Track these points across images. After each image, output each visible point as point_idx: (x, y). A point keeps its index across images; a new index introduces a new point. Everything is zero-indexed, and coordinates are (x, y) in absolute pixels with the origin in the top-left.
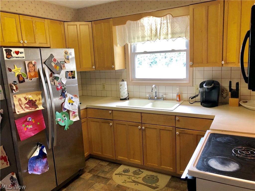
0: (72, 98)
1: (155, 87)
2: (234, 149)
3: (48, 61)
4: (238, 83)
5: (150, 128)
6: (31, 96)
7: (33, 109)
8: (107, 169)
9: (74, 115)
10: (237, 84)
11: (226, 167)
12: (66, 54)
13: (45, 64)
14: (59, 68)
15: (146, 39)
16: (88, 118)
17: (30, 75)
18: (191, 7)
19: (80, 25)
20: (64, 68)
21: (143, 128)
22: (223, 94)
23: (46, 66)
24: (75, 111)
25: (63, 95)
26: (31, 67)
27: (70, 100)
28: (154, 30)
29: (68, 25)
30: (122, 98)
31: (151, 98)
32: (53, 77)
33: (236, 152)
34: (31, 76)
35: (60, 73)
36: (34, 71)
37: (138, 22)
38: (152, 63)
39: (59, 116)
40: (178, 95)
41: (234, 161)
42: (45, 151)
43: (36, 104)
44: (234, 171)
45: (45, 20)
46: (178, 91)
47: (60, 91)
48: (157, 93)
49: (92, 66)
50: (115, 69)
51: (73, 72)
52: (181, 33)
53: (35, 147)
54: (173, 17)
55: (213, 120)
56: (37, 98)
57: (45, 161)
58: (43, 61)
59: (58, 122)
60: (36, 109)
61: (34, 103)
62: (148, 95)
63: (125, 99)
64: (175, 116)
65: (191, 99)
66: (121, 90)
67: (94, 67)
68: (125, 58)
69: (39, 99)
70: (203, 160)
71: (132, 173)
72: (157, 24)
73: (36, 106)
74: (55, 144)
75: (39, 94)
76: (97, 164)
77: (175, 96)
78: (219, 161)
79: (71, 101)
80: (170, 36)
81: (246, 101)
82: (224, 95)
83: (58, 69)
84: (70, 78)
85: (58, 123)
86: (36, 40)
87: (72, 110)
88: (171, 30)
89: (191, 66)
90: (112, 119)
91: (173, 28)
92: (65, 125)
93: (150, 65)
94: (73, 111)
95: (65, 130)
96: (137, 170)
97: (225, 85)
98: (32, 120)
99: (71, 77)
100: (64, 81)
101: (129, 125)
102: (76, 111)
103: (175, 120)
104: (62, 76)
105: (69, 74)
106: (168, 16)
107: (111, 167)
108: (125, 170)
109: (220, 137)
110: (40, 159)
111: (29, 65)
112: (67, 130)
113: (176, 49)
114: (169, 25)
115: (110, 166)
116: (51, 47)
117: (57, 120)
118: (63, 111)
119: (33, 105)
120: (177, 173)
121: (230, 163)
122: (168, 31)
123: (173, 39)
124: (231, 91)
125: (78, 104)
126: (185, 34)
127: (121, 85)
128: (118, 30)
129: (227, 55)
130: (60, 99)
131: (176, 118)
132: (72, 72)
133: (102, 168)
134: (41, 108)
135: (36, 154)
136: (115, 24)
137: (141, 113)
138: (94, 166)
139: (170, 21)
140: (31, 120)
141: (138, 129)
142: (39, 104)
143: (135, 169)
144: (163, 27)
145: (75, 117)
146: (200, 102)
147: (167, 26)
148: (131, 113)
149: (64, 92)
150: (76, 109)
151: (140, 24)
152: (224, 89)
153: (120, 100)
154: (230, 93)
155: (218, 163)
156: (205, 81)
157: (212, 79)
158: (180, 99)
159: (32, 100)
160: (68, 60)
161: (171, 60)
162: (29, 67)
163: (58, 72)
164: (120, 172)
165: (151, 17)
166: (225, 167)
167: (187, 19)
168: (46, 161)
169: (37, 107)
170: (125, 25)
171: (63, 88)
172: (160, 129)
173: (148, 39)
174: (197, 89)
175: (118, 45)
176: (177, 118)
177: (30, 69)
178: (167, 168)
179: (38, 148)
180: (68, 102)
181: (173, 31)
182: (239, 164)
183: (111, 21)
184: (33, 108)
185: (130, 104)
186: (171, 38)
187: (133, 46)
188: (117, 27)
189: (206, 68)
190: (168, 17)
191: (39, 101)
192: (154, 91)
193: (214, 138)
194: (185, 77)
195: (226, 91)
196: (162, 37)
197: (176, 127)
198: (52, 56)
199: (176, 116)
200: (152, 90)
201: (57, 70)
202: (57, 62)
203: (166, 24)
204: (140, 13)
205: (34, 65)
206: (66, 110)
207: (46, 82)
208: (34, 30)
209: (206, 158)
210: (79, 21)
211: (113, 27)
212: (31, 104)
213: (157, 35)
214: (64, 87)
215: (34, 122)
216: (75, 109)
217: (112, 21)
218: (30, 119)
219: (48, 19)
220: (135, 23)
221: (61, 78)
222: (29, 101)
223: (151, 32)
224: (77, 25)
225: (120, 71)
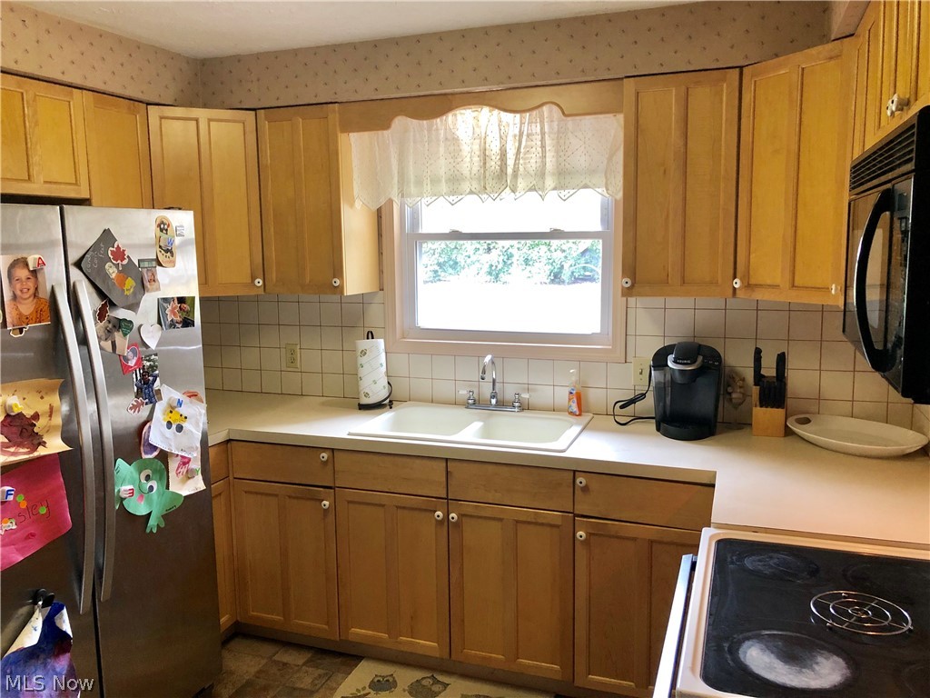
0: (180, 403)
1: (493, 363)
2: (814, 599)
3: (92, 257)
4: (784, 353)
5: (481, 517)
6: (15, 397)
7: (22, 450)
8: (305, 679)
9: (184, 470)
10: (781, 359)
11: (804, 670)
12: (161, 230)
13: (81, 269)
14: (134, 284)
15: (466, 186)
16: (231, 478)
17: (15, 313)
18: (630, 85)
19: (210, 120)
20: (155, 285)
21: (453, 518)
22: (730, 394)
23: (84, 277)
24: (190, 456)
25: (147, 392)
26: (24, 279)
27: (171, 412)
28: (493, 158)
29: (161, 118)
30: (365, 401)
31: (476, 403)
32: (109, 322)
33: (822, 608)
34: (20, 315)
35: (138, 304)
36: (35, 295)
37: (437, 124)
38: (439, 264)
39: (128, 477)
40: (574, 392)
41: (826, 645)
42: (66, 625)
43: (36, 430)
44: (835, 686)
45: (71, 93)
46: (574, 379)
47: (134, 376)
48: (497, 385)
49: (253, 279)
50: (342, 292)
51: (189, 302)
52: (592, 172)
53: (24, 610)
54: (563, 113)
55: (713, 486)
56: (42, 407)
57: (62, 663)
58: (73, 257)
59: (122, 499)
60: (35, 449)
61: (30, 428)
62: (463, 392)
63: (378, 406)
64: (572, 473)
65: (622, 407)
66: (362, 372)
67: (259, 282)
68: (380, 253)
69: (51, 408)
70: (719, 649)
71: (404, 690)
72: (504, 138)
73: (36, 440)
74: (104, 594)
75: (50, 390)
76: (264, 662)
77: (562, 396)
78: (775, 649)
79: (174, 418)
80: (550, 182)
81: (807, 416)
82: (734, 396)
83: (132, 290)
84: (173, 325)
85: (122, 505)
86: (34, 171)
87: (177, 453)
88: (554, 160)
89: (628, 292)
90: (331, 485)
91: (562, 154)
92: (150, 514)
93: (436, 272)
94: (183, 454)
95: (148, 531)
96: (425, 678)
97: (739, 360)
98: (14, 498)
99: (179, 319)
100: (152, 337)
101: (397, 507)
102: (195, 455)
103: (572, 485)
104: (145, 317)
105: (170, 308)
106: (545, 109)
107: (320, 671)
108: (378, 681)
109: (754, 555)
110: (42, 656)
111: (13, 271)
112: (155, 531)
113: (567, 229)
114: (548, 142)
115: (317, 668)
116: (93, 201)
117: (119, 491)
118: (145, 456)
119: (26, 434)
120: (576, 684)
121: (815, 656)
122: (544, 164)
123: (562, 191)
124: (761, 383)
125: (201, 425)
126: (606, 178)
127: (364, 353)
128: (356, 148)
129: (752, 260)
130: (134, 407)
131: (578, 481)
132: (181, 300)
133: (287, 677)
134: (55, 445)
135: (31, 636)
136: (348, 127)
137: (447, 460)
138: (253, 670)
139: (551, 127)
140: (11, 498)
141: (434, 522)
142: (49, 430)
143: (416, 675)
144: (526, 147)
145: (189, 478)
146: (654, 421)
147: (543, 147)
148: (405, 459)
149: (151, 378)
150: (194, 445)
151: (442, 132)
152: (734, 376)
153: (360, 409)
154: (755, 390)
155: (772, 656)
156: (675, 345)
157: (691, 340)
158: (580, 406)
159: (20, 415)
160: (169, 254)
161: (508, 259)
162: (14, 282)
163: (131, 301)
164: (358, 690)
165: (486, 110)
166: (800, 672)
167: (613, 127)
168: (66, 667)
169: (39, 444)
170: (385, 132)
171: (148, 364)
172: (517, 522)
173: (473, 190)
174: (641, 373)
175: (358, 204)
176: (581, 480)
177: (18, 286)
178: (541, 667)
179: (38, 611)
180: (164, 420)
181: (563, 164)
182: (844, 659)
183: (334, 113)
184: (23, 447)
185: (396, 425)
186: (555, 189)
187: (408, 211)
188: (354, 136)
189: (673, 302)
190: (546, 114)
191: (50, 416)
192: (488, 378)
193: (734, 558)
194: (598, 330)
195: (740, 383)
196: (521, 184)
197: (576, 512)
198: (107, 236)
199: (577, 473)
200: (484, 372)
201: (126, 293)
202: (125, 262)
203: (540, 137)
204: (445, 94)
205: (34, 272)
206: (156, 453)
207: (83, 341)
208: (25, 127)
209: (727, 639)
210: (205, 106)
211: (342, 137)
212: (14, 429)
213: (504, 175)
214: (149, 361)
215: (24, 505)
216: (191, 449)
217: (337, 115)
218: (8, 494)
219: (84, 91)
220: (426, 126)
221: (141, 325)
222: (9, 420)
223: (485, 163)
224: (197, 120)
225: (362, 300)
